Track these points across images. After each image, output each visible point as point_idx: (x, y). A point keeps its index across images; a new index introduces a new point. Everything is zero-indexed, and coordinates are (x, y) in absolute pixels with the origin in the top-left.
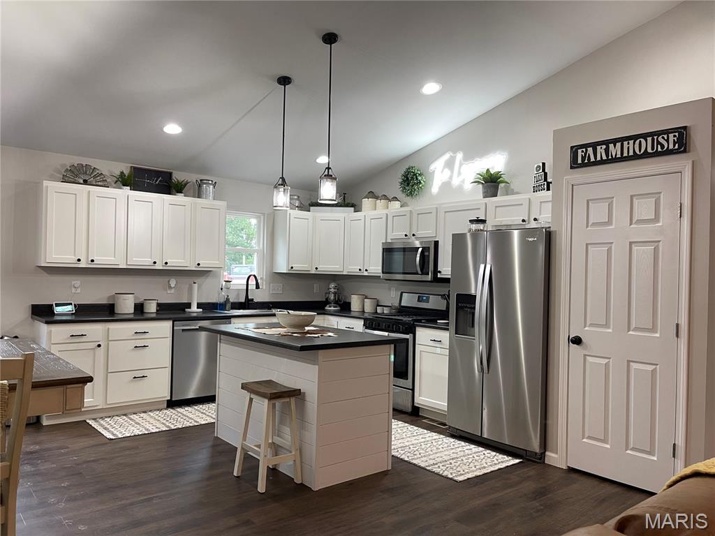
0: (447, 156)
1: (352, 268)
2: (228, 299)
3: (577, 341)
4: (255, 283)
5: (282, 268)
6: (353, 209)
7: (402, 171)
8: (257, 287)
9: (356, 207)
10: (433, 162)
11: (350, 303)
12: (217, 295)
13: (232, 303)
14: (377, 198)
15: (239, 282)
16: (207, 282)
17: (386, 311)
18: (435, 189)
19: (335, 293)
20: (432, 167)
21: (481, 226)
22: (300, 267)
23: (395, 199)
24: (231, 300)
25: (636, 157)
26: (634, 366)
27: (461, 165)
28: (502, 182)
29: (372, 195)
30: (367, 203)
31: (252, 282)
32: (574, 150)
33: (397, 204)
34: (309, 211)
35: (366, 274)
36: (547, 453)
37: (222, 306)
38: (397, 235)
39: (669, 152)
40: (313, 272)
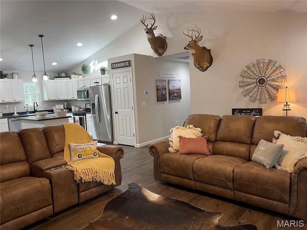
0: (93, 61)
1: (70, 98)
2: (27, 111)
3: (117, 113)
4: (36, 105)
5: (46, 99)
6: (69, 78)
7: (82, 66)
8: (37, 106)
9: (70, 77)
10: (90, 63)
11: (71, 109)
12: (23, 109)
13: (29, 112)
14: (75, 74)
15: (31, 104)
16: (19, 106)
17: (82, 110)
18: (91, 72)
19: (67, 106)
20: (90, 65)
21: (98, 84)
22: (52, 98)
23: (81, 75)
24: (29, 111)
25: (122, 67)
26: (127, 117)
27: (97, 64)
28: (106, 70)
29: (74, 74)
30: (72, 76)
31: (35, 104)
32: (112, 64)
33: (81, 77)
34: (54, 80)
35: (74, 99)
36: (114, 141)
37: (26, 113)
38: (81, 87)
39: (127, 66)
40: (58, 99)
